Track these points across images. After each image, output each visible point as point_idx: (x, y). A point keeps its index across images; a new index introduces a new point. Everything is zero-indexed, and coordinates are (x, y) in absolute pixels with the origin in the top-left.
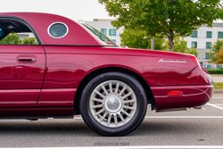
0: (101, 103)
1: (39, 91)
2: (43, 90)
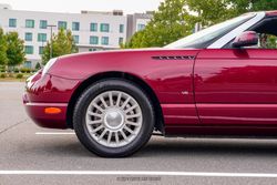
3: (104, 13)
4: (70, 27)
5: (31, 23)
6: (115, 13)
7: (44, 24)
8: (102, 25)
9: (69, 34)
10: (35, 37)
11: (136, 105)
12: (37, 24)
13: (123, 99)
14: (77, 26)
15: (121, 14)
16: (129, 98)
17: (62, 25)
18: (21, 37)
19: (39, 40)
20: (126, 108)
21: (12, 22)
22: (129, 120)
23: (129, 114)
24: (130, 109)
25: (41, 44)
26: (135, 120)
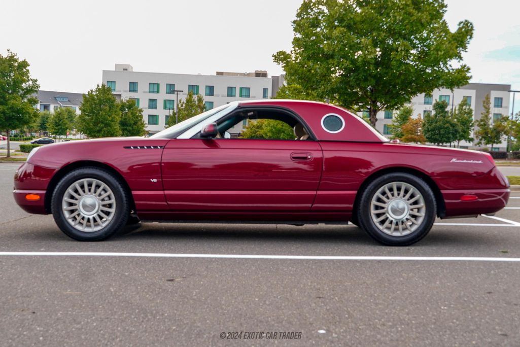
0: (383, 208)
1: (314, 193)
2: (319, 192)
3: (244, 75)
4: (202, 92)
5: (155, 87)
6: (258, 74)
7: (171, 89)
8: (241, 89)
9: (200, 100)
10: (160, 104)
11: (110, 192)
12: (163, 89)
13: (98, 186)
14: (211, 91)
15: (264, 75)
16: (103, 185)
17: (193, 89)
18: (143, 104)
19: (165, 108)
20: (100, 195)
21: (133, 87)
22: (104, 206)
23: (103, 200)
24: (104, 195)
25: (167, 112)
26: (110, 206)
